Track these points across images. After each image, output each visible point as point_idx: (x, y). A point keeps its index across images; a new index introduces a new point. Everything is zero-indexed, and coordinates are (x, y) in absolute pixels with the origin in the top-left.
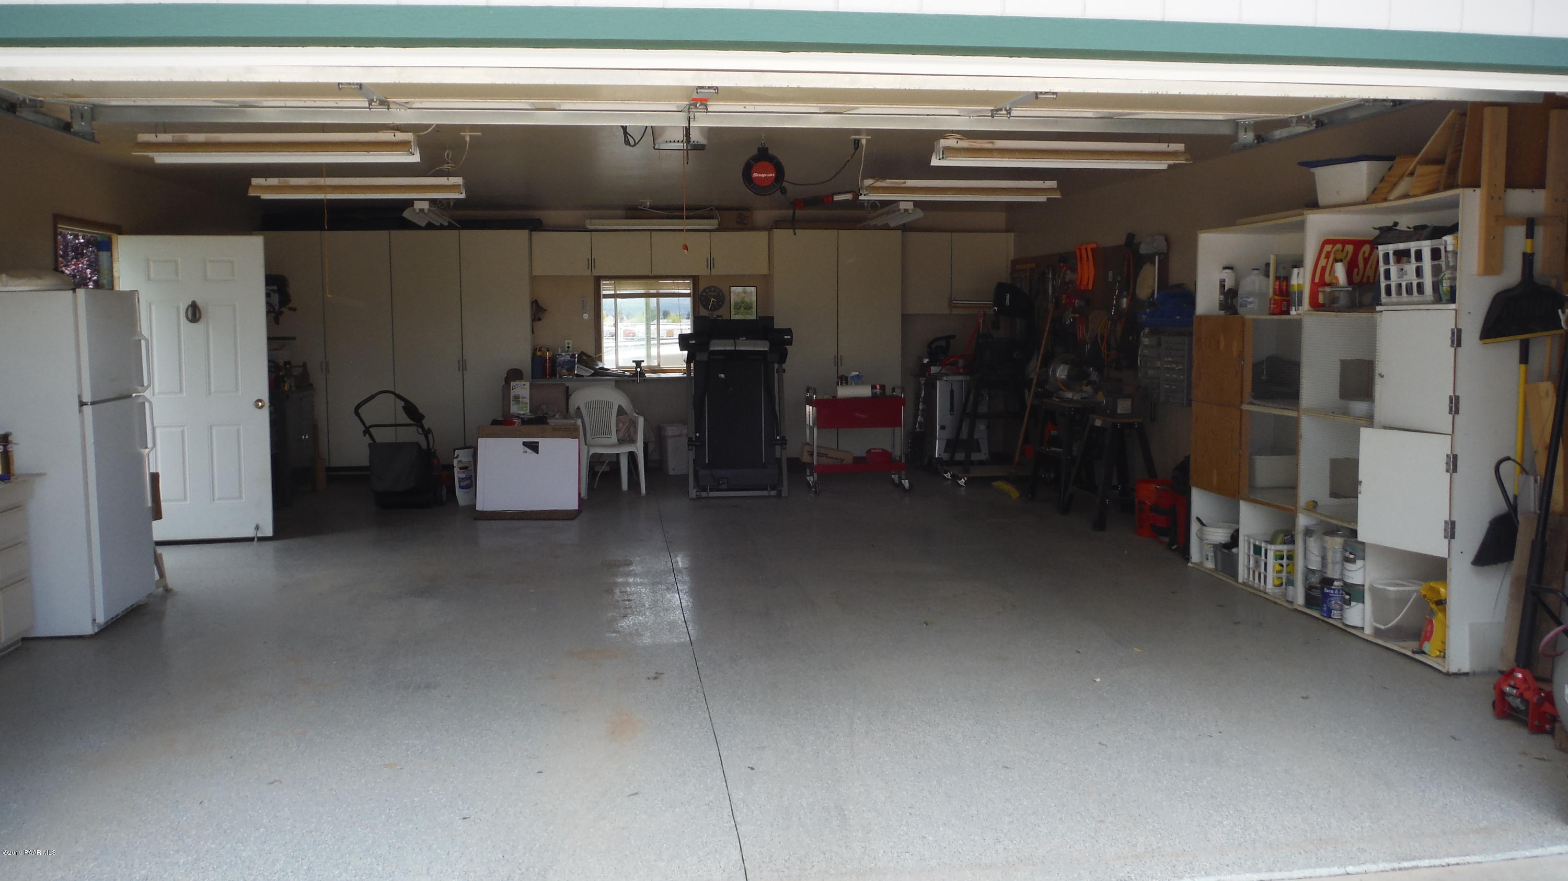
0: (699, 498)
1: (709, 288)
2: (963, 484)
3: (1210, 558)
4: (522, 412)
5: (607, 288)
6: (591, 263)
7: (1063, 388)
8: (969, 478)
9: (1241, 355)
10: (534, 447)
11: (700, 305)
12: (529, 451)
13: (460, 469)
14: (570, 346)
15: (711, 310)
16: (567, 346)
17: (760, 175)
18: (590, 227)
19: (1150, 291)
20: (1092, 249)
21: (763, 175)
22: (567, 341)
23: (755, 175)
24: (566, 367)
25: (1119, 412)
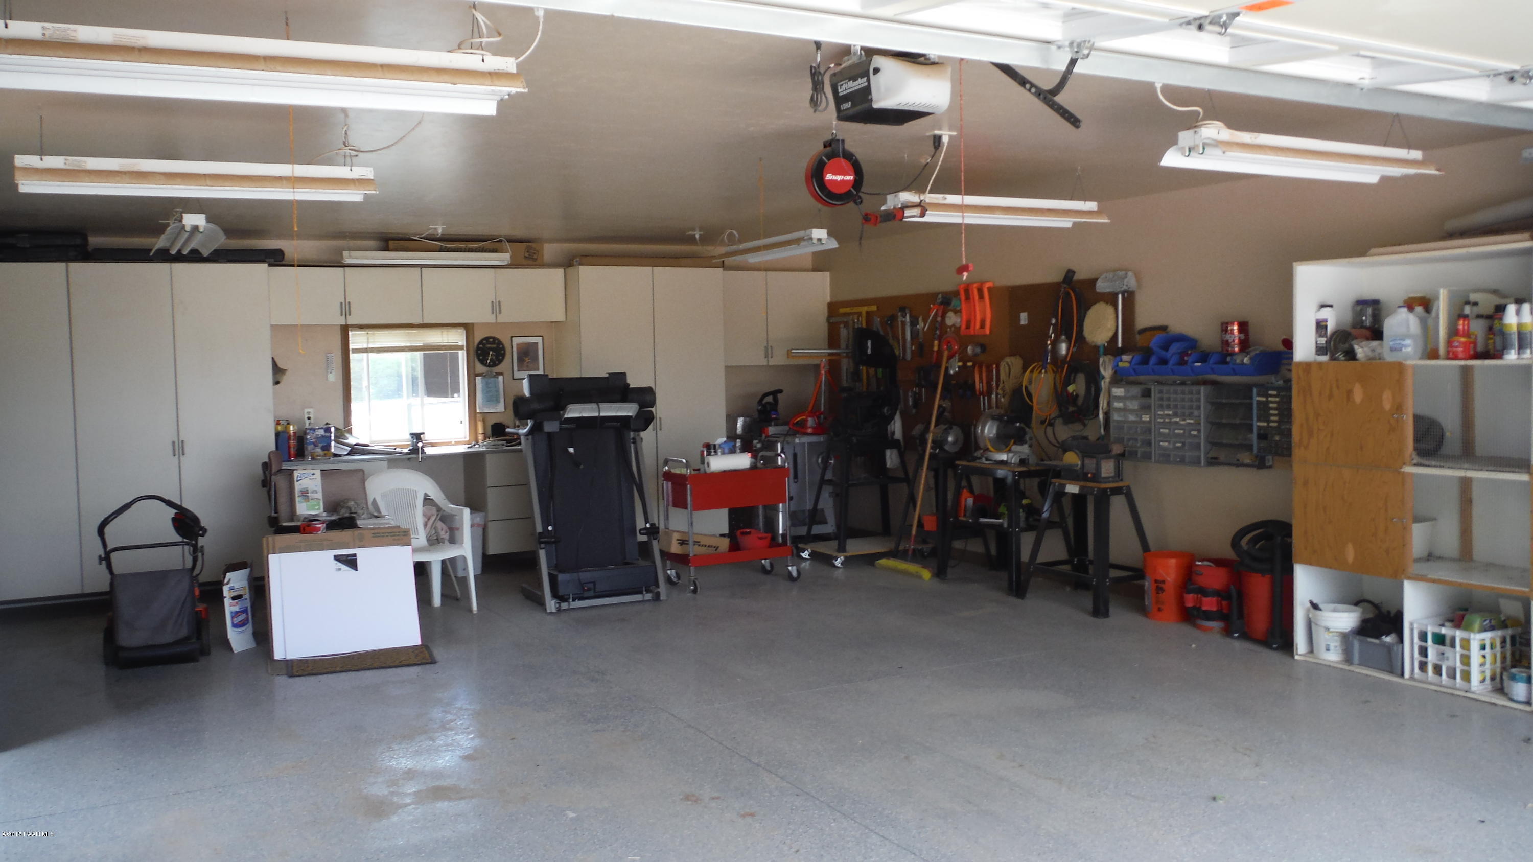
0: (559, 610)
1: (487, 339)
2: (839, 565)
3: (1332, 648)
4: (313, 513)
5: (357, 340)
6: (346, 308)
7: (990, 447)
8: (846, 558)
9: (1399, 408)
10: (351, 562)
11: (476, 361)
12: (344, 567)
13: (234, 598)
14: (311, 416)
15: (489, 366)
16: (307, 416)
17: (835, 178)
18: (349, 261)
19: (1110, 334)
20: (989, 289)
21: (839, 178)
22: (306, 410)
23: (829, 177)
24: (320, 445)
25: (1103, 475)
